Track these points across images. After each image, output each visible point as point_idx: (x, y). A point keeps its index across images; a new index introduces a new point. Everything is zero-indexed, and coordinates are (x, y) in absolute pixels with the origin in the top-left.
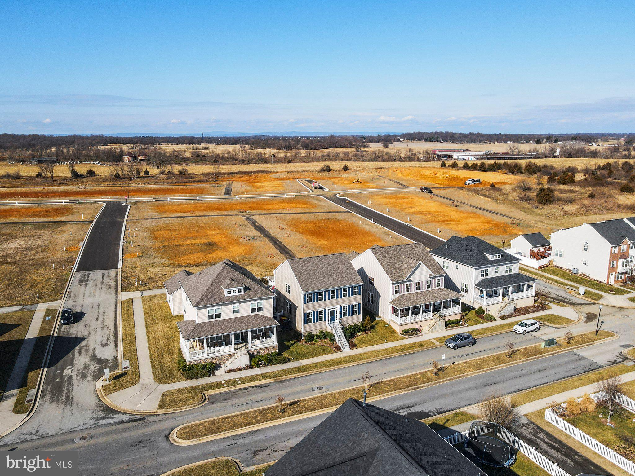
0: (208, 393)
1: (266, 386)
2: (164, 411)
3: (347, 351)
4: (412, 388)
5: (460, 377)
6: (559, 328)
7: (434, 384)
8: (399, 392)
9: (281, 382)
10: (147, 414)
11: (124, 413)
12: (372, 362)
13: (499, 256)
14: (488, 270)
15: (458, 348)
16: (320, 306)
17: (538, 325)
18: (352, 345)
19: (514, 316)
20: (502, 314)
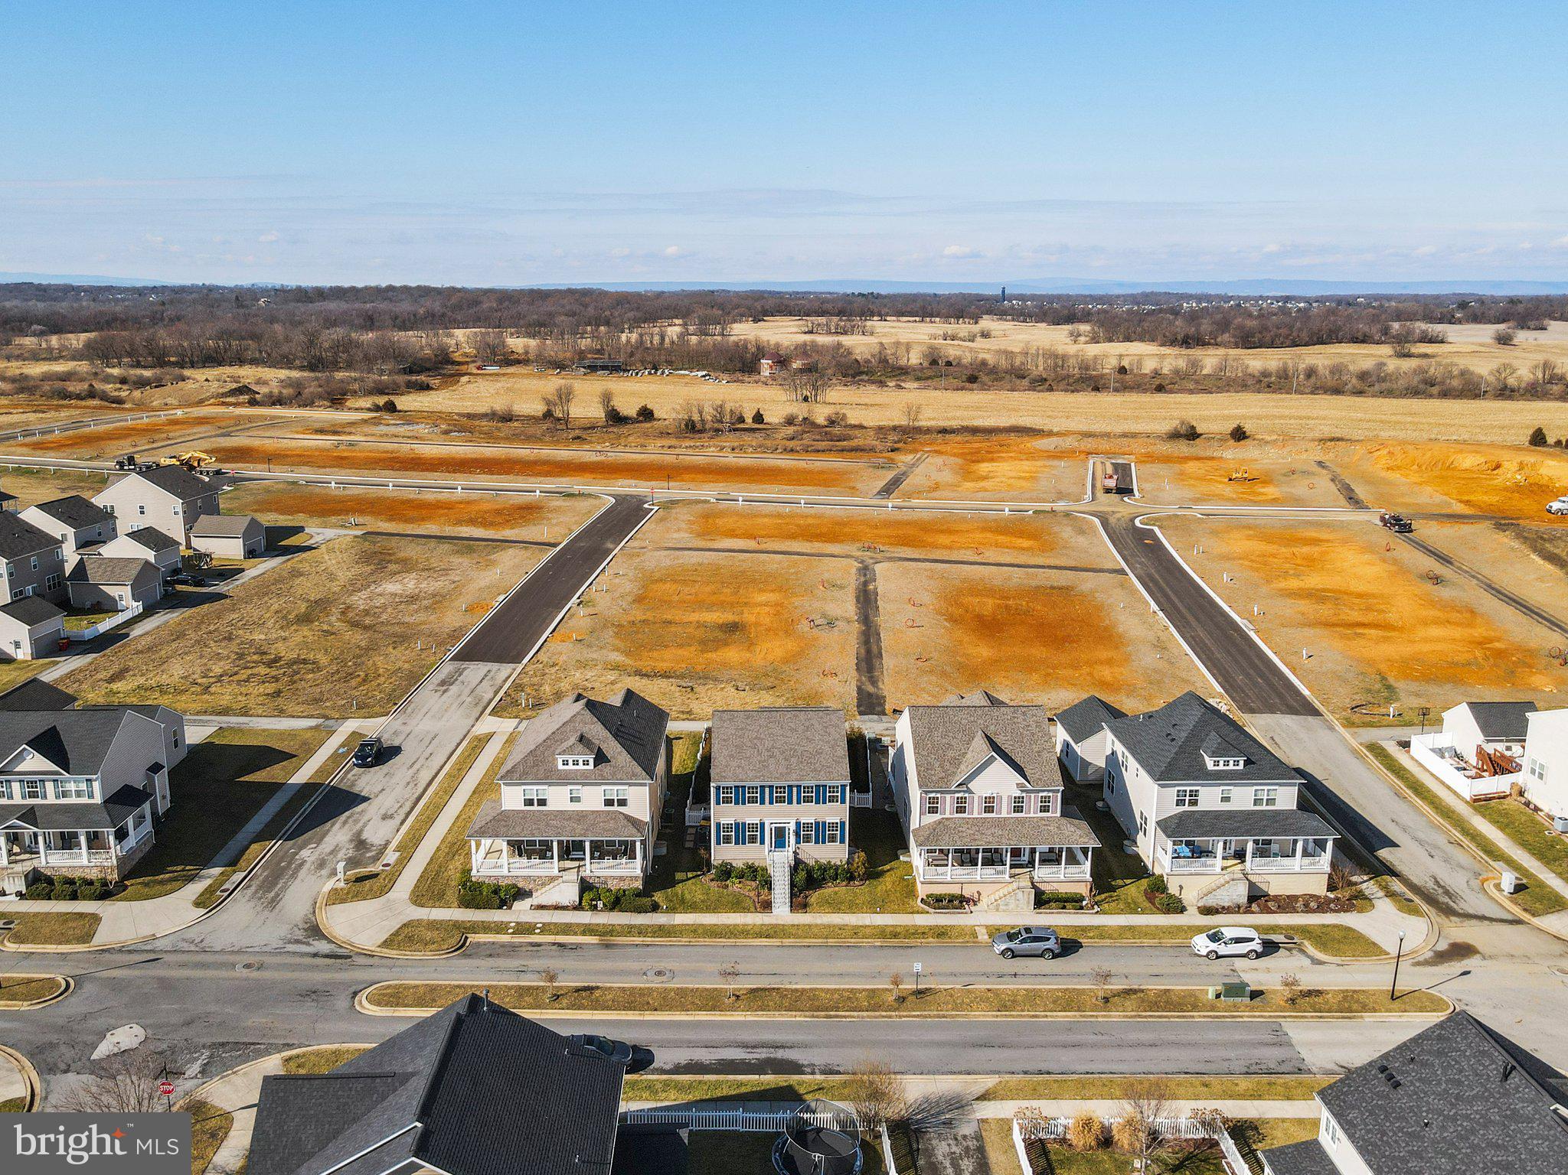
0: (473, 938)
1: (576, 947)
2: (386, 952)
3: (782, 912)
4: (823, 1013)
7: (876, 1017)
8: (791, 1016)
9: (608, 946)
10: (359, 951)
11: (330, 941)
12: (809, 946)
13: (1236, 763)
14: (1197, 791)
15: (1013, 957)
16: (749, 814)
17: (1256, 946)
18: (798, 902)
19: (1238, 912)
20: (1210, 901)
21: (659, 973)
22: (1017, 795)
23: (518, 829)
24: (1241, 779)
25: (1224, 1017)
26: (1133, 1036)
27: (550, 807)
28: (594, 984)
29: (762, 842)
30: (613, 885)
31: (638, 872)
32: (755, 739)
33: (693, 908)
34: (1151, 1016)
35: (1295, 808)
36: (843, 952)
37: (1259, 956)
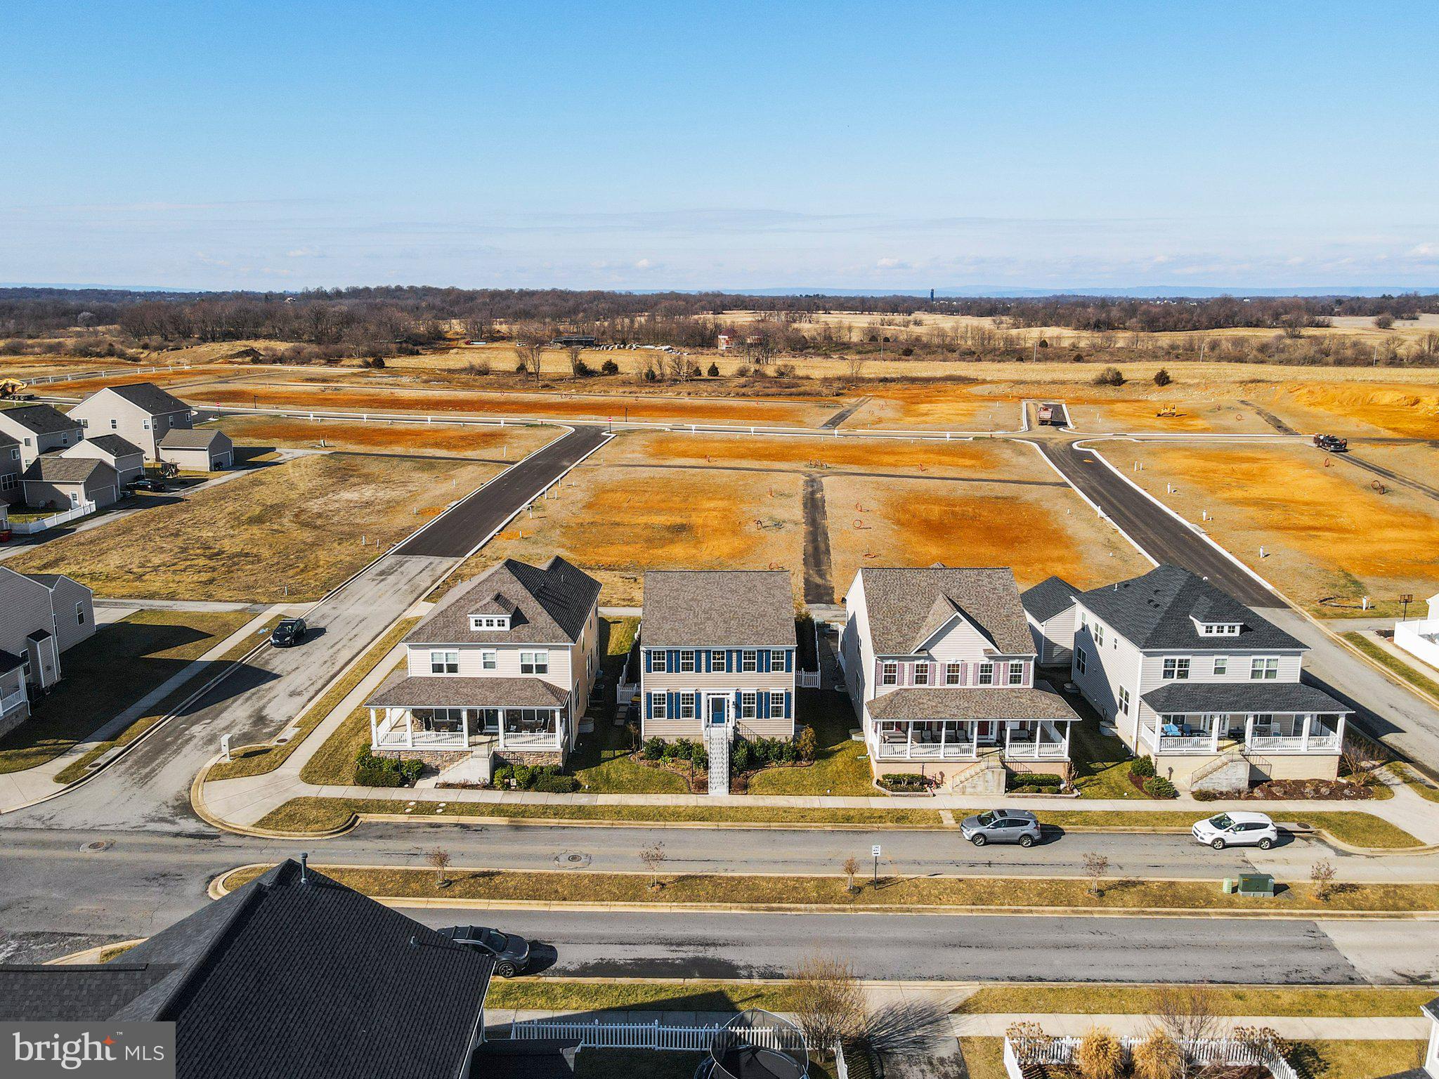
0: (364, 818)
1: (481, 829)
2: (261, 832)
3: (719, 793)
4: (763, 905)
5: (908, 910)
6: (1348, 854)
7: (827, 910)
8: (725, 908)
9: (518, 828)
10: (230, 830)
11: (199, 819)
12: (749, 830)
13: (1232, 629)
14: (1187, 661)
15: (986, 844)
16: (684, 683)
17: (1270, 833)
18: (738, 783)
19: (1239, 798)
20: (1207, 785)
21: (574, 858)
22: (985, 663)
23: (423, 698)
24: (1238, 647)
25: (1245, 914)
26: (1139, 936)
27: (462, 673)
28: (495, 870)
29: (698, 716)
30: (530, 762)
31: (558, 747)
32: (692, 599)
33: (619, 788)
34: (1157, 913)
35: (1298, 681)
36: (787, 837)
37: (1273, 845)
